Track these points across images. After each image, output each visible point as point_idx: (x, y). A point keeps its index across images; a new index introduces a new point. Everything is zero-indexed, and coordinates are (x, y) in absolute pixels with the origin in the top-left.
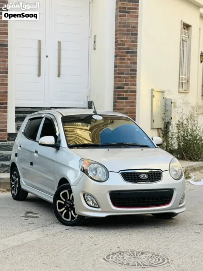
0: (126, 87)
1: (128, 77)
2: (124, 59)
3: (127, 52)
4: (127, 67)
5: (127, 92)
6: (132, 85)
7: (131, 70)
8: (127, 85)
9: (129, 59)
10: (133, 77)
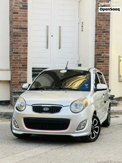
0: (102, 54)
1: (104, 48)
2: (101, 37)
3: (103, 32)
4: (103, 41)
6: (106, 53)
7: (106, 44)
8: (103, 53)
9: (105, 36)
10: (107, 48)
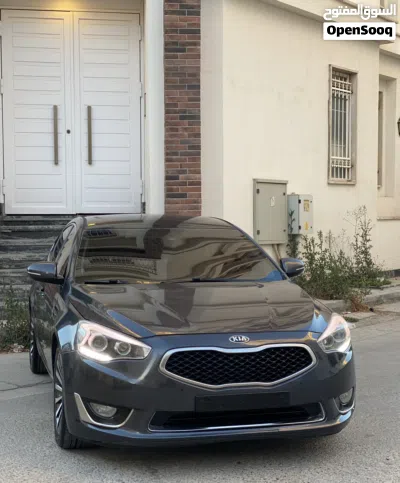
0: (181, 176)
1: (185, 160)
2: (177, 130)
3: (182, 118)
4: (183, 142)
5: (184, 184)
6: (191, 172)
7: (190, 148)
8: (184, 172)
9: (186, 129)
10: (194, 160)
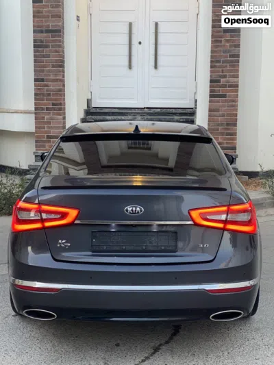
0: (222, 80)
3: (226, 31)
4: (225, 52)
5: (224, 86)
6: (231, 76)
7: (230, 56)
9: (228, 41)
10: (233, 66)
